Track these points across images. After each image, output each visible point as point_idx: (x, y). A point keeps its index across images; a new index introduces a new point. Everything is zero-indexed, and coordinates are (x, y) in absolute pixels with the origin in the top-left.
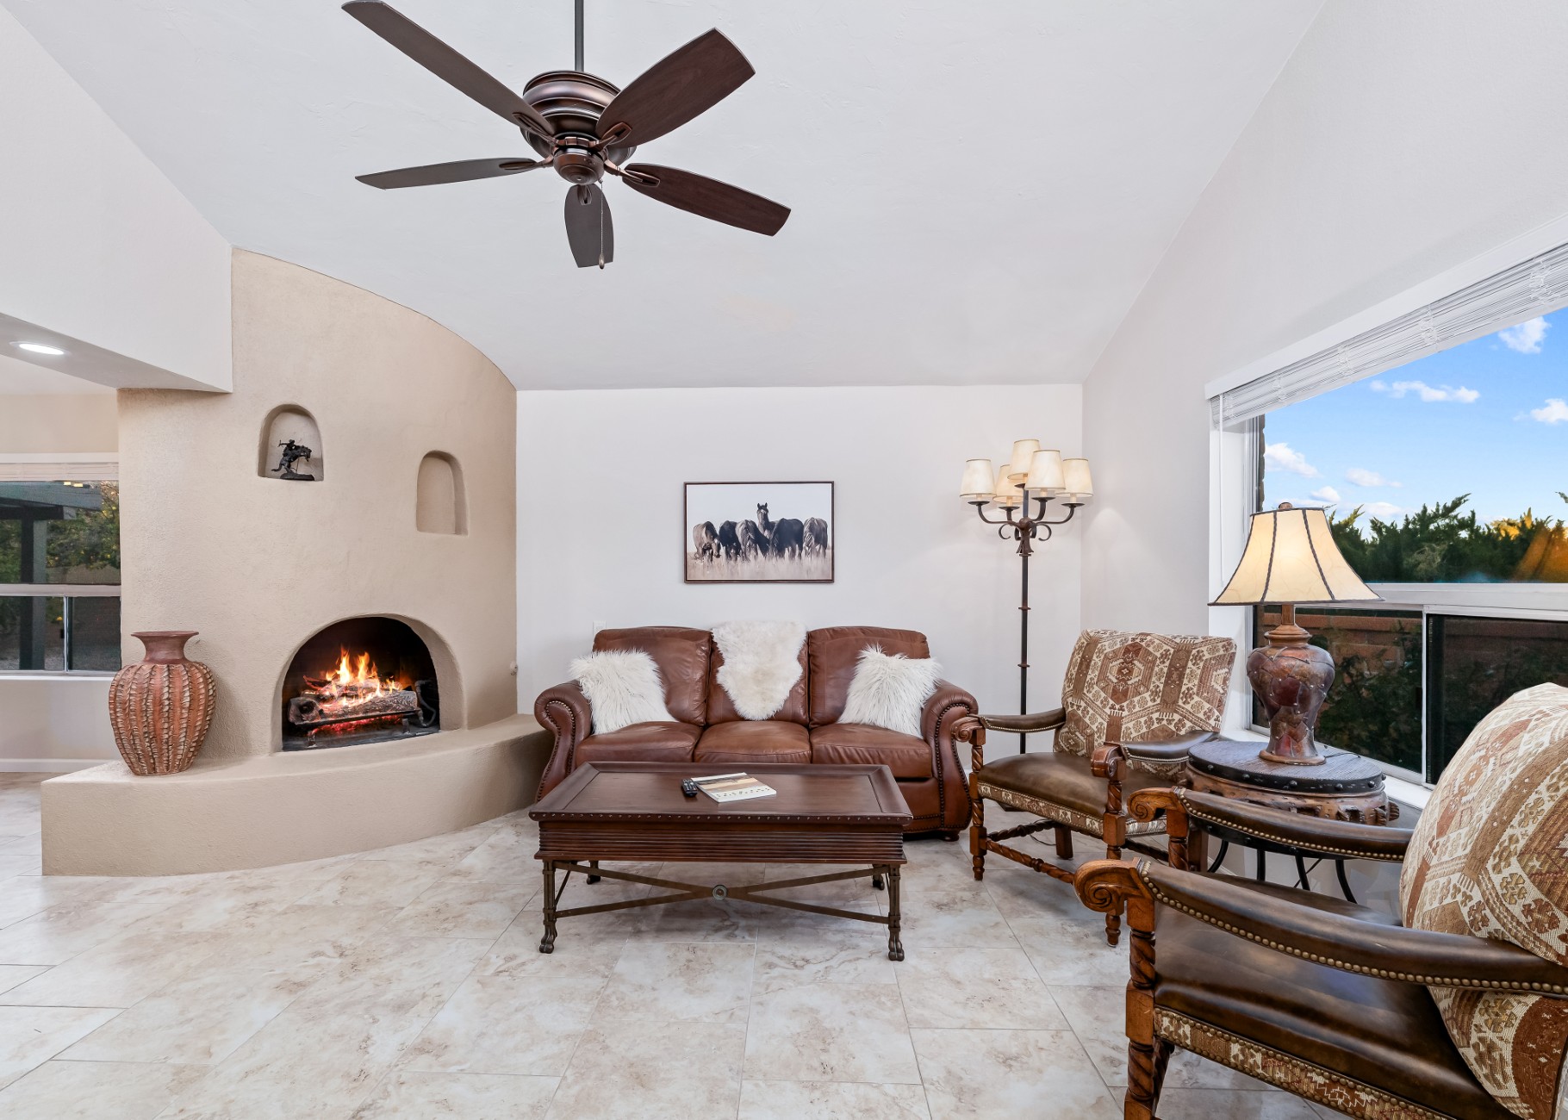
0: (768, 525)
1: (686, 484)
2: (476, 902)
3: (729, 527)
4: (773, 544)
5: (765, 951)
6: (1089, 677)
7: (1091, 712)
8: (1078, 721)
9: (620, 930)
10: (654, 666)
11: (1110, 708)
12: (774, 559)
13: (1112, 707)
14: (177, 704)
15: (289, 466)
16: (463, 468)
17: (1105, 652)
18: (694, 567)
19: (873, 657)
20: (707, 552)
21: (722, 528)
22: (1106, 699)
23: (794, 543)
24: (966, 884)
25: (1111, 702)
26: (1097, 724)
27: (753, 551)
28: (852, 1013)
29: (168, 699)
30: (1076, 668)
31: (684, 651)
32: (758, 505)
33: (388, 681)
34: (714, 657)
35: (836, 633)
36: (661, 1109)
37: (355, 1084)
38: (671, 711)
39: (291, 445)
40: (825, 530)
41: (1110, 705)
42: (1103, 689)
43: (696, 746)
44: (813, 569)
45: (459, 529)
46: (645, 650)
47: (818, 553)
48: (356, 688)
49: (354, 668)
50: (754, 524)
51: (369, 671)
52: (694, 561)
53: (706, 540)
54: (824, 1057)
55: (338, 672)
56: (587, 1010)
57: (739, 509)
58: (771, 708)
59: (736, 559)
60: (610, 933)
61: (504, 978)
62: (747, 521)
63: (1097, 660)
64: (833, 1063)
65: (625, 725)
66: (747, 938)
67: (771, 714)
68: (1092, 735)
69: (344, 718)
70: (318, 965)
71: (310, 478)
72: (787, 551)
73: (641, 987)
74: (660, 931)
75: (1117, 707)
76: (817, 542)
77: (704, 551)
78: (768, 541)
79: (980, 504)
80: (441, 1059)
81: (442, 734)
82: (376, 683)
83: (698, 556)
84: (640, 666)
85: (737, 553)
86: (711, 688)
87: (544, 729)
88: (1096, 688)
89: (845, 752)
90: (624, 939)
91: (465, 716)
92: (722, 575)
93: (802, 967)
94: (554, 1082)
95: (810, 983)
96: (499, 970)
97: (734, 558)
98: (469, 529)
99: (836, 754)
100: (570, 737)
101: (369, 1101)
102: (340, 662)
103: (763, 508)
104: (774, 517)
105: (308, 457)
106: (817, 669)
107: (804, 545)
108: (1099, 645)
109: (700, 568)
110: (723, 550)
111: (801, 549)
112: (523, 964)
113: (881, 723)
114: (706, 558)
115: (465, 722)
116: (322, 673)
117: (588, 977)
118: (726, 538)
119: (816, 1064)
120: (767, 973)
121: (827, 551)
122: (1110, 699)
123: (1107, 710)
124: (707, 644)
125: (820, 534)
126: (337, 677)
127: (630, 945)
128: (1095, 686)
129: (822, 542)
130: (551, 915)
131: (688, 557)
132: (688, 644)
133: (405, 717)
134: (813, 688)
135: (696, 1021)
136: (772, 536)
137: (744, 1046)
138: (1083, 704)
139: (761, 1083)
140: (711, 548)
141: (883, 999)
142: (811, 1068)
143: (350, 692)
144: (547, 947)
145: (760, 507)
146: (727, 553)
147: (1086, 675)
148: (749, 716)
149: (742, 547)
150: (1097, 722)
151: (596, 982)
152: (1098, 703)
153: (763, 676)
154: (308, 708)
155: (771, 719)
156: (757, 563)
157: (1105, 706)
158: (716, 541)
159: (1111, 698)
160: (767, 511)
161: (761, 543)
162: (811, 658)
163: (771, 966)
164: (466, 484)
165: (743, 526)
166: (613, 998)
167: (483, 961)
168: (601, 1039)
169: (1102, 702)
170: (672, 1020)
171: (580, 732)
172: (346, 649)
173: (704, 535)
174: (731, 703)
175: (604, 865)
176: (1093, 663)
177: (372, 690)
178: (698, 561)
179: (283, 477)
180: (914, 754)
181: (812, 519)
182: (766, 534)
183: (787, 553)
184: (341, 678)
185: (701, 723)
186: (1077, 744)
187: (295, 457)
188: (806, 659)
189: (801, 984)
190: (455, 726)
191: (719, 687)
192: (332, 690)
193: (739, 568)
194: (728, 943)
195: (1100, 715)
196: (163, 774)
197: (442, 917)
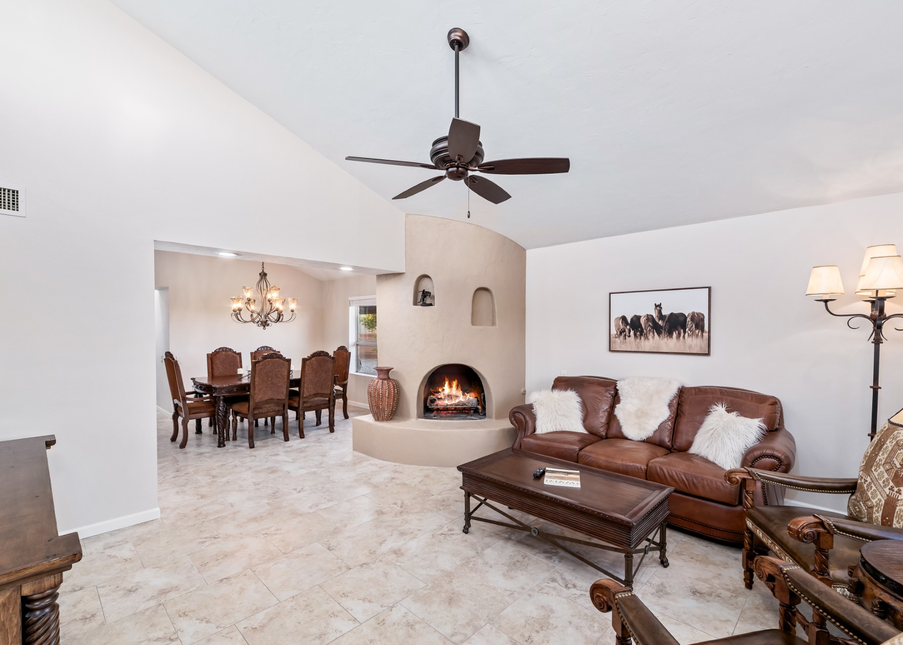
0: (661, 317)
1: (610, 294)
2: (459, 501)
3: (637, 318)
4: (665, 329)
5: (558, 572)
6: (878, 458)
7: (874, 488)
8: (863, 492)
9: (502, 535)
10: (579, 399)
11: (889, 489)
12: (666, 339)
13: (891, 489)
14: (384, 395)
15: (423, 300)
16: (494, 293)
17: (898, 439)
18: (615, 342)
19: (719, 412)
20: (623, 334)
21: (632, 319)
22: (887, 480)
23: (679, 328)
24: (735, 587)
25: (891, 484)
26: (876, 499)
27: (651, 334)
28: (570, 623)
29: (381, 393)
30: (872, 448)
31: (598, 393)
32: (655, 304)
33: (466, 393)
34: (616, 399)
35: (699, 391)
36: (447, 616)
37: (370, 555)
38: (585, 427)
39: (424, 291)
40: (703, 320)
41: (889, 487)
42: (887, 471)
43: (581, 449)
44: (693, 346)
45: (493, 324)
46: (575, 390)
47: (697, 335)
48: (452, 396)
49: (451, 386)
50: (652, 316)
51: (457, 389)
52: (614, 339)
53: (622, 327)
54: (534, 635)
55: (444, 388)
56: (458, 563)
57: (643, 307)
58: (644, 435)
59: (641, 338)
60: (497, 535)
61: (442, 537)
62: (648, 315)
63: (889, 445)
64: (535, 639)
65: (552, 431)
66: (556, 562)
67: (644, 438)
68: (872, 507)
69: (446, 409)
70: (392, 508)
71: (431, 305)
72: (674, 334)
73: (487, 563)
74: (520, 542)
75: (896, 489)
76: (697, 327)
77: (621, 333)
78: (661, 327)
79: (826, 301)
80: (398, 558)
81: (486, 420)
82: (460, 393)
83: (617, 336)
84: (571, 399)
85: (641, 335)
86: (611, 417)
87: (513, 426)
88: (882, 469)
89: (668, 472)
90: (500, 539)
91: (494, 413)
92: (632, 348)
93: (569, 588)
94: (422, 585)
95: (564, 598)
96: (444, 533)
97: (639, 338)
98: (497, 323)
99: (662, 473)
100: (524, 432)
101: (368, 562)
102: (445, 383)
103: (658, 307)
104: (666, 312)
105: (430, 296)
106: (682, 414)
107: (687, 330)
108: (896, 432)
109: (618, 343)
110: (632, 332)
111: (685, 332)
112: (453, 534)
113: (711, 458)
114: (622, 337)
115: (494, 416)
116: (438, 388)
117: (471, 550)
118: (634, 326)
119: (527, 635)
120: (548, 583)
121: (704, 334)
122: (890, 481)
123: (887, 490)
124: (614, 390)
125: (698, 322)
126: (443, 390)
127: (500, 543)
128: (881, 467)
129: (700, 328)
130: (469, 516)
131: (611, 336)
132: (601, 389)
133: (472, 410)
134: (677, 426)
135: (494, 588)
136: (664, 324)
137: (503, 610)
138: (869, 479)
139: (494, 629)
140: (625, 331)
141: (596, 625)
142: (522, 635)
143: (450, 396)
144: (466, 530)
145: (656, 306)
146: (635, 334)
147: (877, 455)
148: (630, 437)
149: (645, 331)
150: (877, 498)
151: (472, 553)
152: (881, 482)
153: (641, 414)
154: (433, 401)
155: (644, 441)
156: (654, 341)
157: (885, 486)
158: (628, 327)
159: (892, 481)
160: (661, 308)
161: (657, 329)
162: (680, 406)
163: (554, 580)
164: (495, 301)
165: (645, 318)
166: (472, 563)
167: (441, 527)
168: (452, 578)
169: (884, 482)
170: (486, 584)
171: (528, 430)
172: (447, 377)
173: (621, 323)
174: (620, 427)
175: (488, 501)
176: (885, 446)
177: (457, 397)
178: (617, 339)
179: (421, 305)
180: (721, 485)
181: (693, 313)
182: (660, 323)
183: (675, 335)
184: (445, 391)
185: (603, 436)
186: (860, 512)
187: (425, 297)
188: (676, 406)
189: (559, 596)
190: (490, 417)
191: (615, 416)
192: (441, 395)
193: (642, 344)
194: (545, 561)
195: (880, 493)
196: (381, 421)
197: (443, 503)
